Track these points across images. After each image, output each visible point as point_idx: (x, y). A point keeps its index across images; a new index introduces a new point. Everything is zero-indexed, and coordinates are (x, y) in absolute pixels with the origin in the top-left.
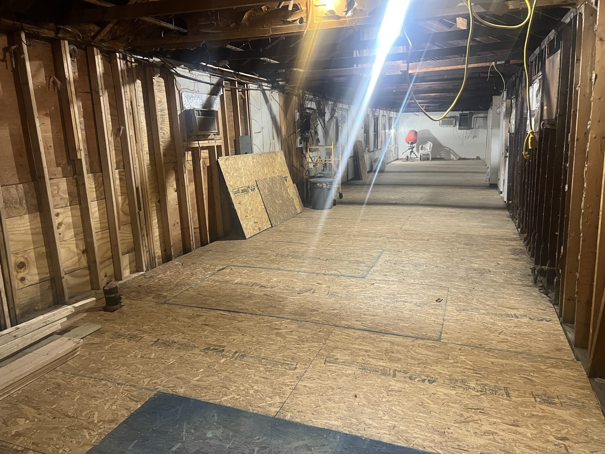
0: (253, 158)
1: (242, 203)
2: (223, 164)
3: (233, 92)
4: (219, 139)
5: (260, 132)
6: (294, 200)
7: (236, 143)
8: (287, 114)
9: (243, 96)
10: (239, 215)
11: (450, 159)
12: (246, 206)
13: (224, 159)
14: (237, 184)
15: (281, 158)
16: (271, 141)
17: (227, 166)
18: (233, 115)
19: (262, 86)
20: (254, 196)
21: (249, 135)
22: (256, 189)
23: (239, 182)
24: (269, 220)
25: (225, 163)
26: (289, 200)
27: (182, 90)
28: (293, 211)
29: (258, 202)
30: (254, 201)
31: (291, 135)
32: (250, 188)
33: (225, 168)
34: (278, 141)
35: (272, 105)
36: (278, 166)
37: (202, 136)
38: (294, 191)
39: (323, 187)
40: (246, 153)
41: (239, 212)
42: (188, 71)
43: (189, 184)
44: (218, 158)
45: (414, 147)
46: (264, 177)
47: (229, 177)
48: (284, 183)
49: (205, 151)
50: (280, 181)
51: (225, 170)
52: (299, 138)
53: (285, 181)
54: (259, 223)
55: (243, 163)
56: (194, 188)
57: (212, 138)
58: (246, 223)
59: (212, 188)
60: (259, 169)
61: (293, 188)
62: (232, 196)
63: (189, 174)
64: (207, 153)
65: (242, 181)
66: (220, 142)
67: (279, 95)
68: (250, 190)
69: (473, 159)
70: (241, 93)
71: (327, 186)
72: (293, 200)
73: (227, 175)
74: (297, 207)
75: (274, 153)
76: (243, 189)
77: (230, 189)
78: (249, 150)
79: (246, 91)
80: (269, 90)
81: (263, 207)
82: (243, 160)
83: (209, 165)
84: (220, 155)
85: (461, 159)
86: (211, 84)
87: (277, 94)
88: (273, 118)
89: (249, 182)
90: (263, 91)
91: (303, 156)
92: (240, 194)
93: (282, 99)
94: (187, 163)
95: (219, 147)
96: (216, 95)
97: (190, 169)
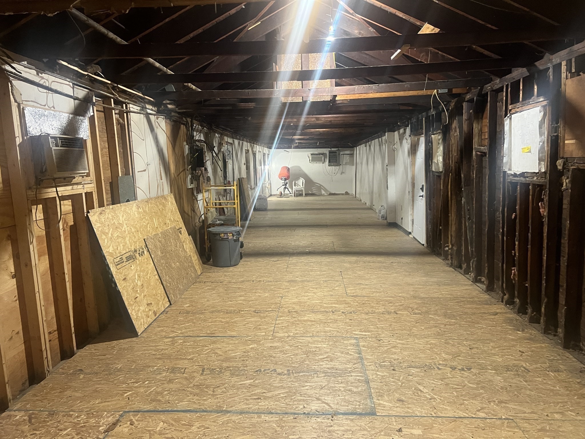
0: (138, 207)
1: (128, 278)
2: (96, 221)
3: (107, 113)
4: (90, 182)
5: (145, 170)
6: (193, 258)
7: (114, 186)
8: (175, 147)
9: (121, 121)
10: (124, 298)
11: (321, 195)
12: (133, 281)
13: (98, 213)
14: (119, 249)
15: (171, 204)
16: (159, 181)
17: (102, 224)
18: (107, 146)
19: (146, 108)
20: (144, 263)
21: (131, 174)
22: (145, 252)
23: (121, 245)
24: (165, 295)
25: (100, 218)
26: (187, 259)
27: (24, 102)
28: (192, 274)
29: (150, 272)
30: (144, 270)
31: (180, 173)
32: (138, 252)
33: (99, 227)
34: (167, 181)
35: (158, 134)
36: (169, 214)
37: (62, 180)
38: (191, 246)
39: (228, 238)
40: (128, 201)
41: (126, 294)
42: (34, 72)
43: (39, 260)
44: (88, 212)
45: (287, 184)
46: (154, 233)
47: (106, 240)
48: (179, 237)
49: (66, 202)
50: (174, 234)
51: (100, 229)
52: (190, 176)
53: (180, 234)
54: (153, 303)
55: (125, 217)
56: (48, 265)
57: (78, 182)
58: (137, 309)
59: (79, 259)
60: (147, 222)
61: (189, 242)
62: (113, 269)
63: (39, 243)
64: (69, 205)
65: (126, 244)
66: (90, 187)
67: (166, 122)
68: (137, 255)
69: (342, 194)
70: (117, 116)
71: (233, 237)
72: (191, 258)
73: (104, 237)
74: (197, 267)
75: (163, 197)
76: (127, 255)
77: (109, 260)
78: (132, 197)
79: (125, 114)
80: (154, 115)
81: (157, 277)
82: (125, 211)
83: (73, 223)
84: (91, 207)
85: (331, 194)
86: (75, 99)
87: (164, 121)
88: (160, 152)
89: (135, 242)
90: (147, 115)
91: (194, 198)
92: (124, 264)
93: (169, 127)
94: (35, 224)
95: (89, 195)
96: (84, 116)
97: (40, 234)
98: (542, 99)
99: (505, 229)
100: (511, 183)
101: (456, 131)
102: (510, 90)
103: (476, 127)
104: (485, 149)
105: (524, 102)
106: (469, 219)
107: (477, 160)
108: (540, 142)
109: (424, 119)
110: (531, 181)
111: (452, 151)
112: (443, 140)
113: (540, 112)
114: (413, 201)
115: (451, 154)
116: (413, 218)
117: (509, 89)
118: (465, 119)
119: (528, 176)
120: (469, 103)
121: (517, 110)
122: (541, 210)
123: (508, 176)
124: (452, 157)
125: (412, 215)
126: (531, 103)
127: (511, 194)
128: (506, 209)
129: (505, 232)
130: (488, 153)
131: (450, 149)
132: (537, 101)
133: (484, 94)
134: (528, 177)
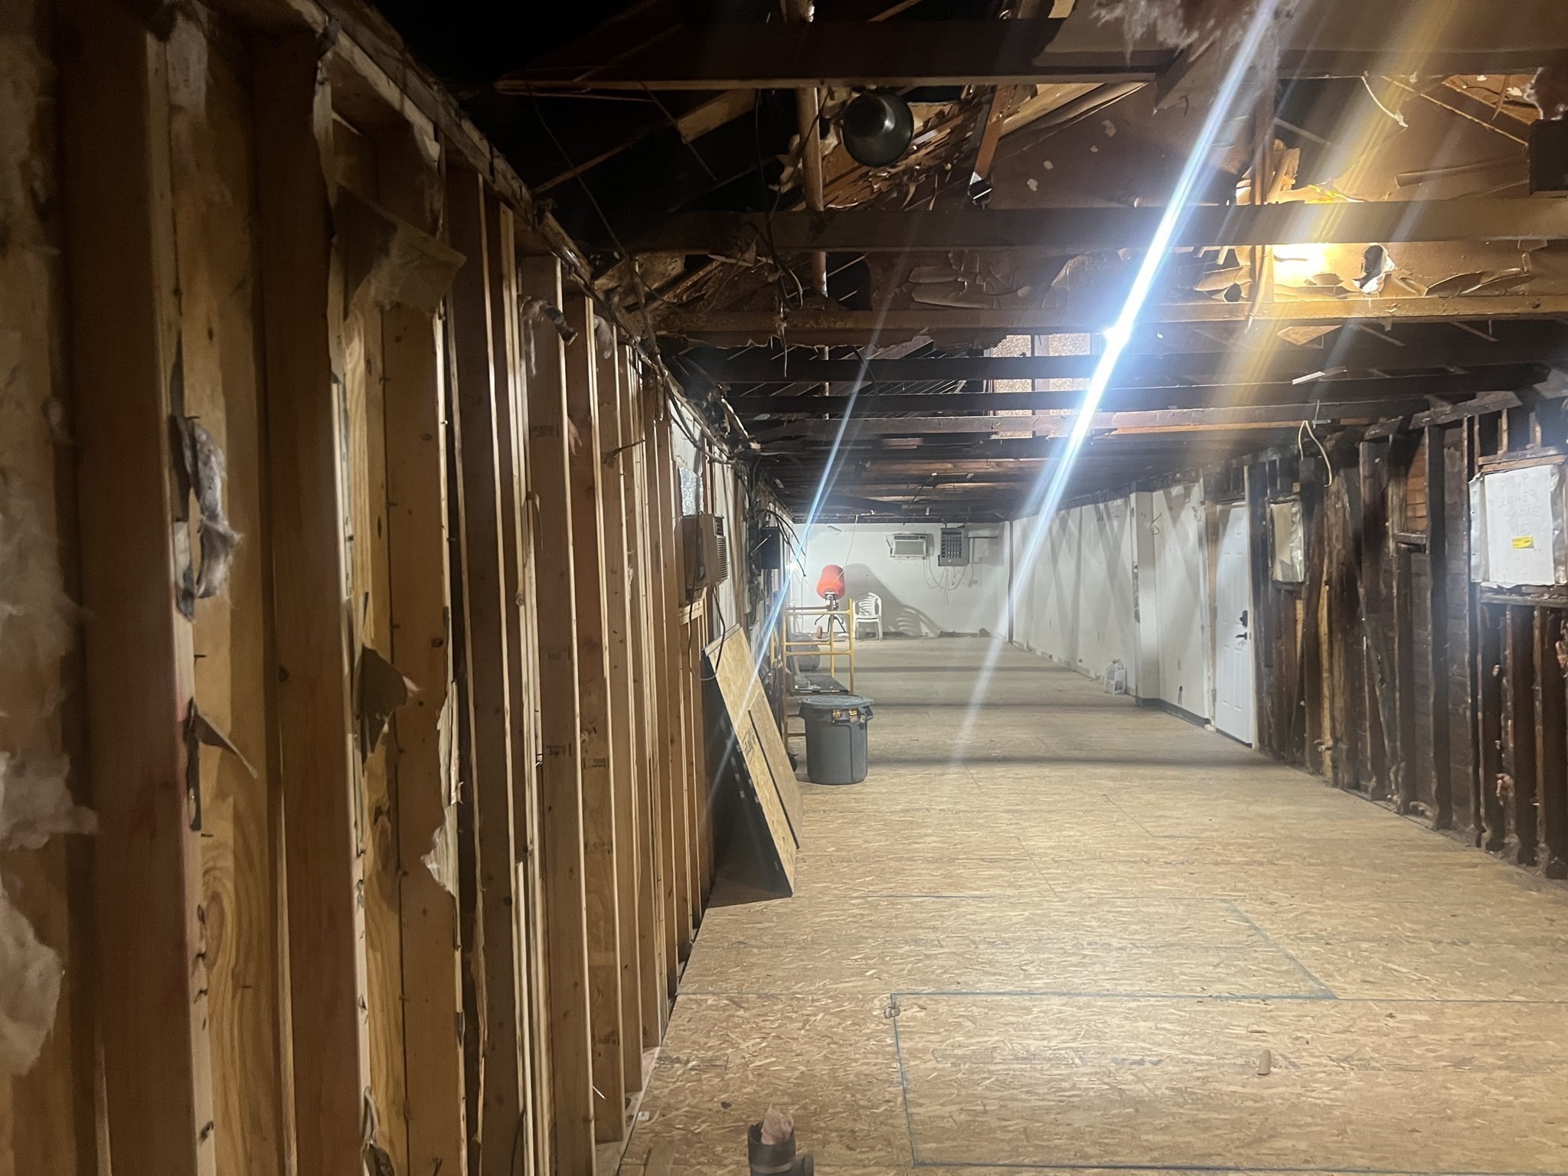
11: (919, 636)
20: (759, 757)
22: (755, 737)
24: (789, 827)
27: (677, 459)
32: (751, 735)
33: (720, 680)
39: (849, 721)
44: (704, 652)
46: (751, 702)
60: (741, 678)
68: (752, 742)
69: (973, 635)
71: (859, 718)
77: (741, 744)
81: (775, 789)
85: (944, 635)
89: (745, 716)
98: (1552, 452)
99: (1480, 697)
100: (1490, 605)
101: (1339, 498)
102: (1480, 429)
103: (1393, 494)
104: (1422, 538)
105: (1512, 454)
106: (1382, 681)
107: (1399, 559)
108: (1554, 530)
109: (1246, 469)
110: (1538, 602)
111: (1330, 539)
112: (1303, 516)
113: (1552, 476)
114: (1214, 648)
115: (1329, 545)
116: (1214, 686)
117: (1477, 427)
118: (1364, 476)
119: (1530, 591)
120: (1371, 444)
121: (1499, 467)
122: (1560, 657)
123: (1482, 592)
124: (1331, 553)
125: (1213, 678)
126: (1528, 456)
127: (1488, 625)
128: (1479, 657)
129: (1480, 703)
130: (1428, 546)
131: (1326, 535)
132: (1541, 455)
133: (1414, 431)
134: (1529, 594)
